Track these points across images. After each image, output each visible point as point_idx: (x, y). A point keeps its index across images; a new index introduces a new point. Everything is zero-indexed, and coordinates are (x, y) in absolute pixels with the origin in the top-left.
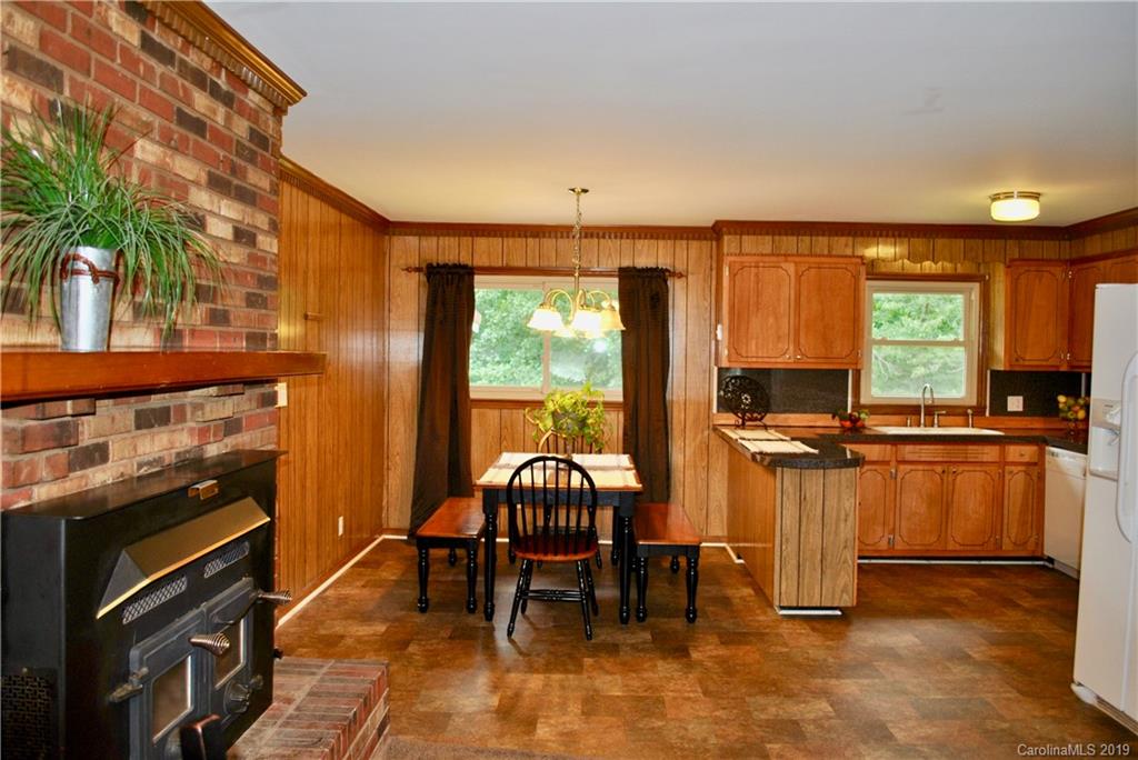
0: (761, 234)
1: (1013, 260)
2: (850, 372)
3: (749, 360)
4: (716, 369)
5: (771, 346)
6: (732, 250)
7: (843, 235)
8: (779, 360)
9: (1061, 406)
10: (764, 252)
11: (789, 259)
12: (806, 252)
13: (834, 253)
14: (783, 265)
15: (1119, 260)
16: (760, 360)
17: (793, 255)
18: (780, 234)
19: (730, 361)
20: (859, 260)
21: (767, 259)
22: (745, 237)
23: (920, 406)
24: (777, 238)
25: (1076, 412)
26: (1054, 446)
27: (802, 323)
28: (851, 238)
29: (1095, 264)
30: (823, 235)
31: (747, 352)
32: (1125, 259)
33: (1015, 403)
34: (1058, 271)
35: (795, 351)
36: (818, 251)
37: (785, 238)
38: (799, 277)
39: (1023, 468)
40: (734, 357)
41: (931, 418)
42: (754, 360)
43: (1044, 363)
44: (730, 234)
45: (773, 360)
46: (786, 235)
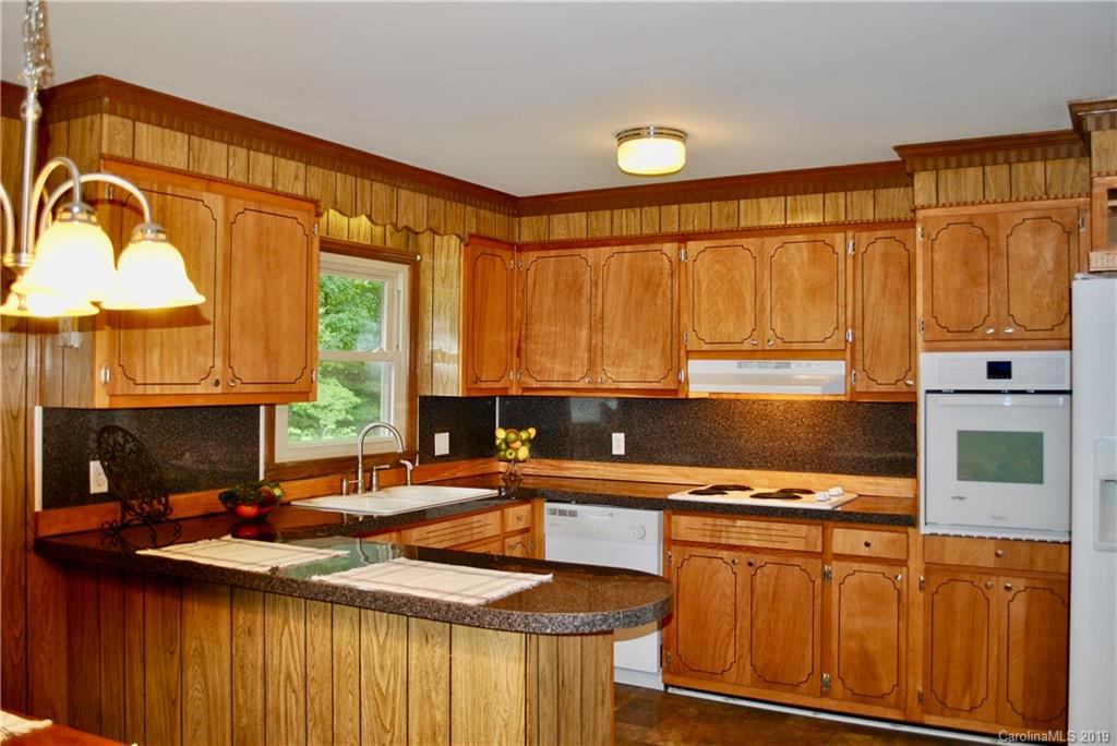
0: (171, 128)
1: (472, 236)
2: (262, 408)
3: (150, 390)
4: (38, 412)
5: (185, 361)
6: (118, 151)
7: (292, 159)
8: (200, 390)
9: (498, 442)
10: (174, 165)
11: (216, 186)
12: (241, 179)
13: (280, 188)
14: (205, 196)
15: (628, 248)
16: (167, 390)
17: (221, 181)
18: (202, 136)
19: (112, 396)
20: (311, 207)
21: (178, 179)
22: (142, 127)
23: (356, 458)
24: (195, 139)
25: (517, 450)
26: (550, 501)
27: (235, 314)
28: (302, 165)
29: (583, 252)
30: (266, 152)
31: (145, 373)
32: (641, 247)
33: (442, 443)
34: (507, 255)
35: (224, 369)
36: (258, 182)
37: (208, 142)
38: (230, 224)
39: (518, 538)
40: (122, 386)
41: (369, 474)
42: (157, 390)
43: (497, 385)
44: (112, 112)
45: (189, 390)
46: (212, 138)
